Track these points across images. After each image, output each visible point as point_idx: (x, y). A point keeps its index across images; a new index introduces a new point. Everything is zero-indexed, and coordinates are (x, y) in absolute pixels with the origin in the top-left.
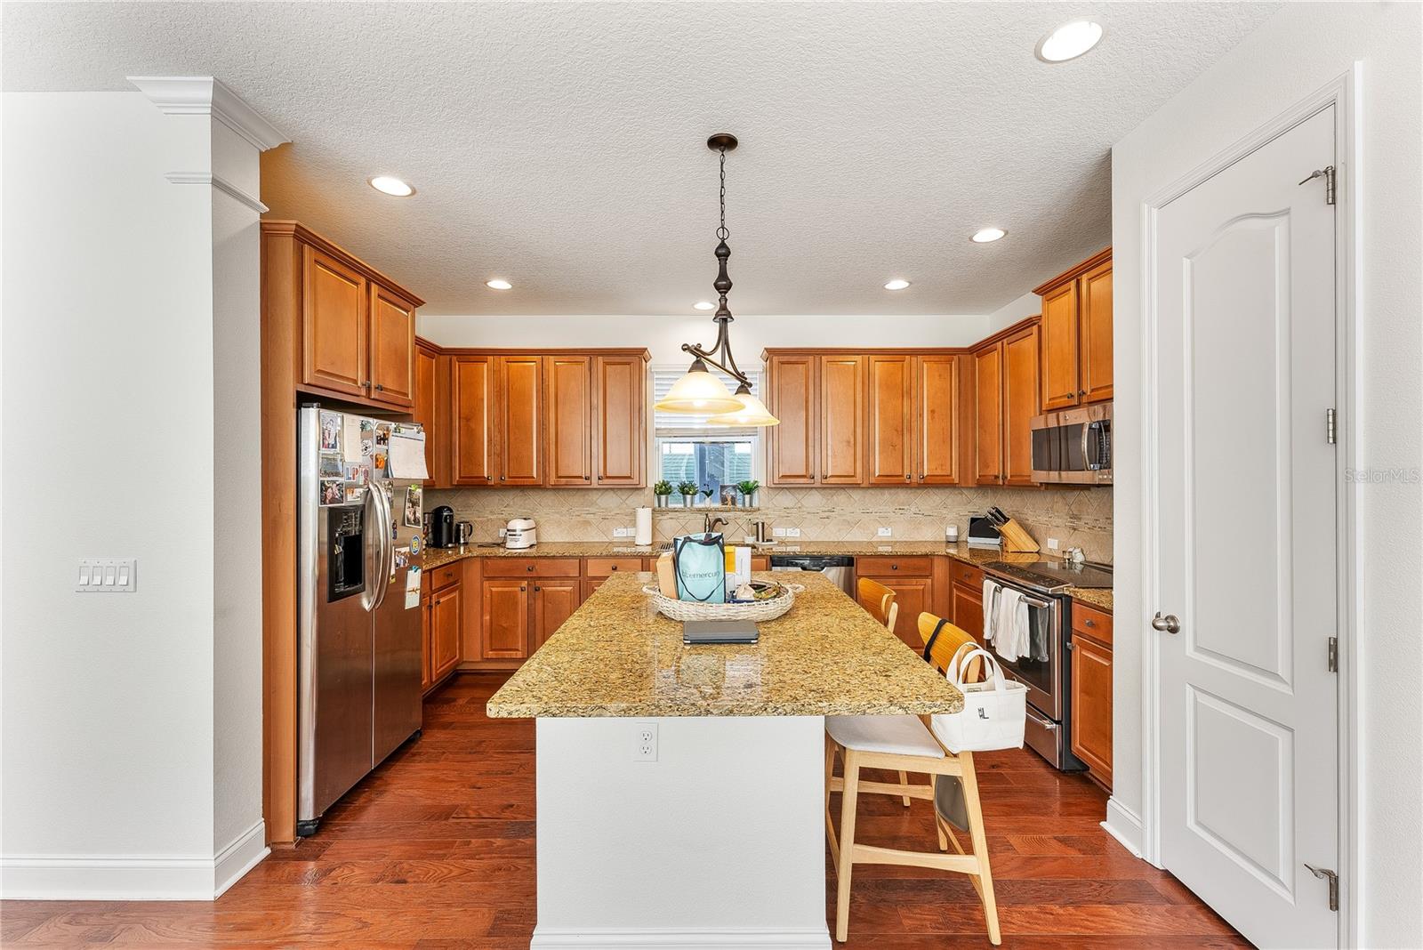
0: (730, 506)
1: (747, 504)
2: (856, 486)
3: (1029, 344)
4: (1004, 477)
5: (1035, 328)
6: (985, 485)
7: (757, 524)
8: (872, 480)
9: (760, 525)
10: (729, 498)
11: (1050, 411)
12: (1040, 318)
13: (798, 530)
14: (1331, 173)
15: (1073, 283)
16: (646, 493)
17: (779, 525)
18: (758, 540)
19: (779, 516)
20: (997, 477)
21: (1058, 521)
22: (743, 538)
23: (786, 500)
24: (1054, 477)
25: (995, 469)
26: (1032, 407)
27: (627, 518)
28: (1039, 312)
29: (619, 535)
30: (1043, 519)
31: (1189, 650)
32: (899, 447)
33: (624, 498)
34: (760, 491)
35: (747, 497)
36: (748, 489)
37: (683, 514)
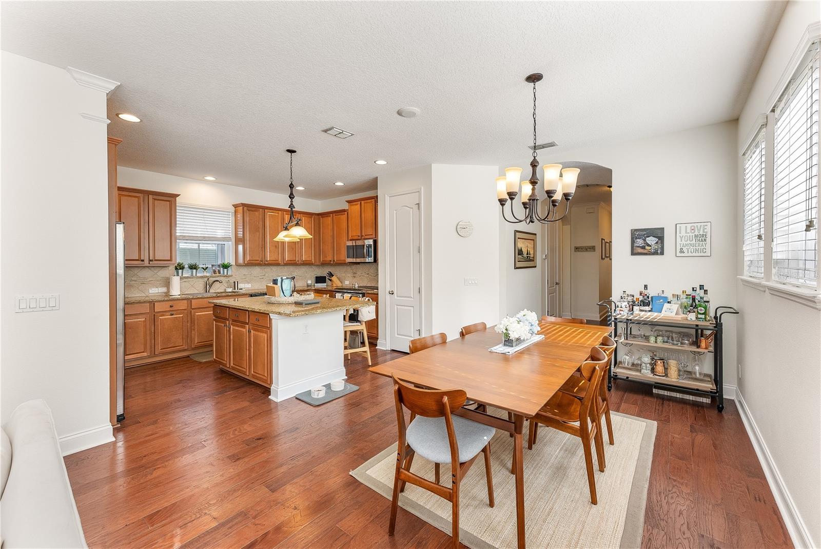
0: (218, 274)
1: (225, 274)
2: (278, 265)
3: (344, 217)
4: (334, 261)
5: (346, 213)
6: (324, 264)
7: (235, 282)
8: (285, 262)
9: (236, 283)
10: (217, 271)
11: (351, 240)
12: (348, 210)
13: (250, 285)
14: (418, 204)
15: (359, 202)
16: (170, 269)
17: (242, 282)
18: (235, 289)
19: (241, 279)
20: (331, 261)
21: (349, 275)
22: (225, 289)
23: (245, 271)
24: (354, 260)
25: (329, 258)
26: (345, 238)
27: (157, 282)
28: (347, 208)
29: (153, 292)
30: (344, 275)
31: (396, 297)
32: (294, 249)
33: (155, 272)
34: (233, 268)
35: (226, 270)
36: (225, 267)
37: (193, 279)
